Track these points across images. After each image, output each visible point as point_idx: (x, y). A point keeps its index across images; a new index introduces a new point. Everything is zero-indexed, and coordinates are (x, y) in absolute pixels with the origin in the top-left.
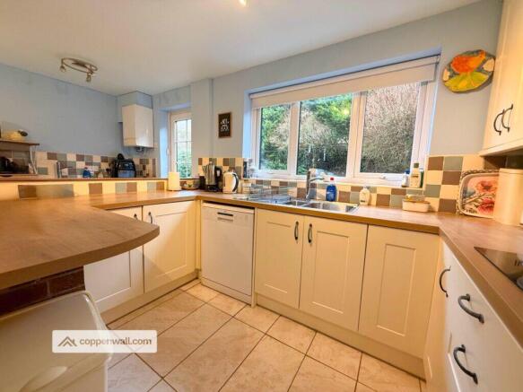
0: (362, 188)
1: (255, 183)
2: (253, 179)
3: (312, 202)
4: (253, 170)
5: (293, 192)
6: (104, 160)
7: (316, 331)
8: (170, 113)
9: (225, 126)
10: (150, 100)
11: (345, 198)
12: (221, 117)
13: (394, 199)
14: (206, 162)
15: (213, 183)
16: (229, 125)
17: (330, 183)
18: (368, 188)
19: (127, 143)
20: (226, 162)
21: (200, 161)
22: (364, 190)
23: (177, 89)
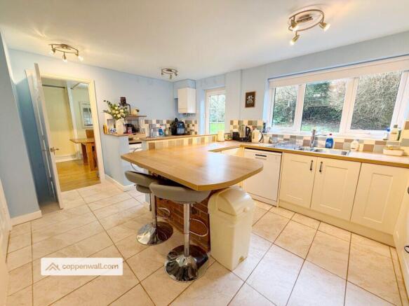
0: (353, 140)
1: (271, 136)
2: (270, 133)
3: (315, 148)
4: (270, 128)
5: (300, 142)
6: (168, 122)
7: (320, 221)
8: (206, 91)
9: (250, 100)
10: (194, 83)
11: (339, 146)
12: (248, 95)
13: (376, 147)
14: (236, 123)
15: (244, 137)
16: (254, 100)
17: (329, 137)
18: (358, 140)
19: (181, 111)
20: (250, 123)
21: (232, 123)
22: (354, 142)
23: (214, 77)
